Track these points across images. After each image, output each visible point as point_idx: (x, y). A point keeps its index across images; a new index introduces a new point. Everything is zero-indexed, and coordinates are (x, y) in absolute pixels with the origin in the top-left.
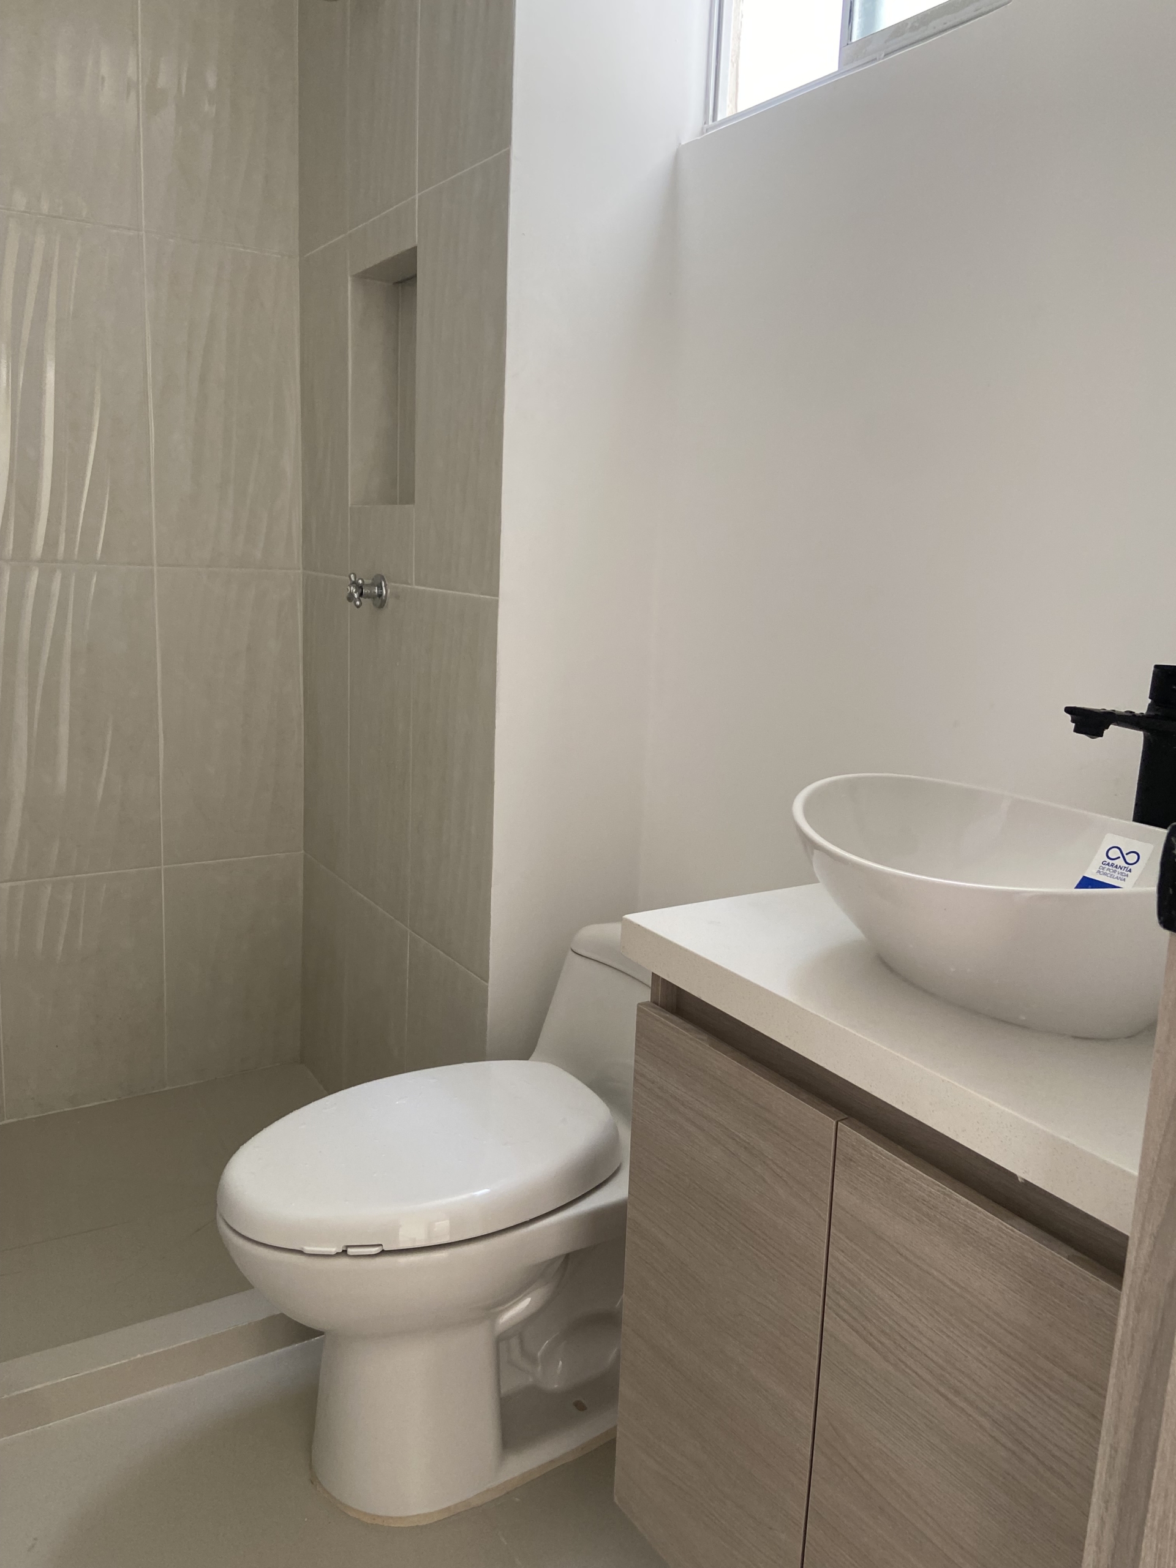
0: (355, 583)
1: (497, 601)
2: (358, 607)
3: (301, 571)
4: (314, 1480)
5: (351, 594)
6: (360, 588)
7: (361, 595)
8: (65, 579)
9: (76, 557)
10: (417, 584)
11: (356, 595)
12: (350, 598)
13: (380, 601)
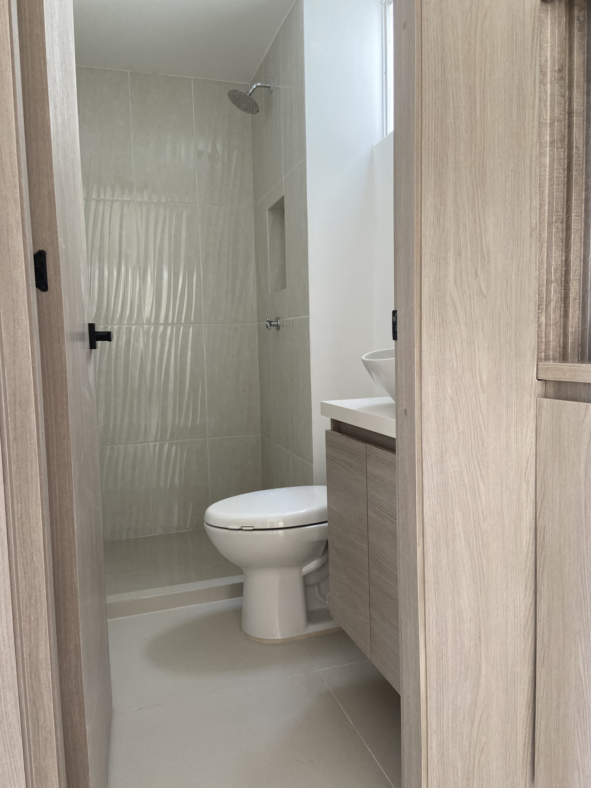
0: (268, 321)
1: (309, 317)
2: (269, 329)
3: (257, 323)
4: (241, 629)
5: (267, 325)
6: (270, 322)
7: (271, 325)
8: (172, 330)
9: (175, 322)
10: (288, 318)
11: (269, 325)
12: (267, 327)
13: (278, 327)
